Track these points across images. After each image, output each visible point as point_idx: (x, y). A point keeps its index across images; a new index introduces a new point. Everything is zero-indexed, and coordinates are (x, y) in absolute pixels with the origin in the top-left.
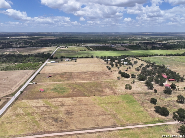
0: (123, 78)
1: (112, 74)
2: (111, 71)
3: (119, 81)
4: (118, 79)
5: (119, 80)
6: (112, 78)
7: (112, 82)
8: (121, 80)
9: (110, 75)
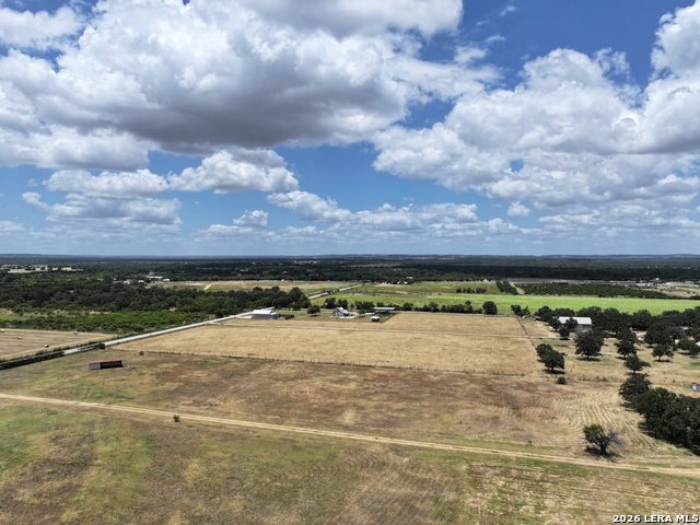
0: (665, 447)
1: (556, 404)
2: (562, 382)
3: (595, 472)
4: (591, 452)
5: (603, 463)
6: (532, 428)
7: (505, 473)
8: (622, 465)
9: (532, 403)
